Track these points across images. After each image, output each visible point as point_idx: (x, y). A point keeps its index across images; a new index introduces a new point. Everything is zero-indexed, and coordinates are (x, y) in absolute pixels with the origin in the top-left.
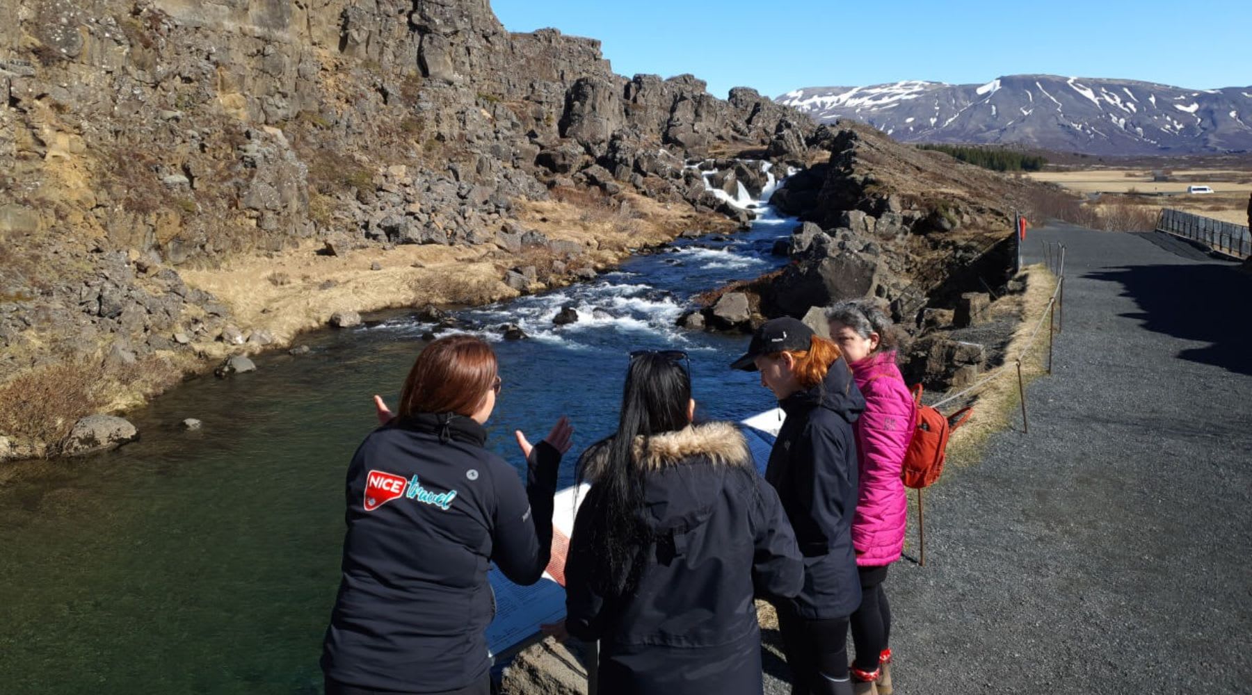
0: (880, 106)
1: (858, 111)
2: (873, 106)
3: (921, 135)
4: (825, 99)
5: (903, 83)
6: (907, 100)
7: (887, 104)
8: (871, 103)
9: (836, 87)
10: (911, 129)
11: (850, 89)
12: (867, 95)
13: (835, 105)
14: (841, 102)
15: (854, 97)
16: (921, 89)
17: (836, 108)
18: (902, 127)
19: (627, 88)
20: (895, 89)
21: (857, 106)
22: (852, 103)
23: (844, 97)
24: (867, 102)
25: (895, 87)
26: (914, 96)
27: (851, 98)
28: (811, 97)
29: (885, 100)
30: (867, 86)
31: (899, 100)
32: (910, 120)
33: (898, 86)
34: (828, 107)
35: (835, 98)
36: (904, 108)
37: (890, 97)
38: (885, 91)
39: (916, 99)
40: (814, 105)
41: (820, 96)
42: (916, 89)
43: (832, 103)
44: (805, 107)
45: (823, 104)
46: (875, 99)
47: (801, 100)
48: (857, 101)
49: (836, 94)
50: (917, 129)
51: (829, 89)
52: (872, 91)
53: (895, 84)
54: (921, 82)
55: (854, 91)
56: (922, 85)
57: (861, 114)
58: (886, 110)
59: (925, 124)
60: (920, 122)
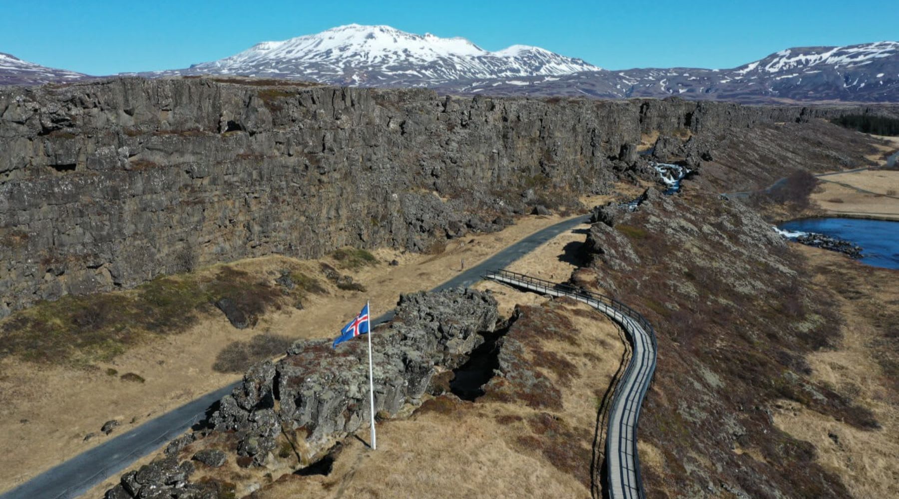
0: (855, 63)
1: (836, 67)
2: (850, 63)
3: (889, 88)
4: (809, 57)
5: (877, 43)
6: (880, 58)
7: (862, 62)
8: (849, 60)
9: (821, 47)
10: (881, 82)
11: (831, 48)
12: (845, 53)
13: (817, 62)
14: (823, 59)
15: (834, 55)
16: (893, 49)
17: (817, 65)
18: (873, 81)
19: (642, 107)
20: (870, 49)
21: (836, 63)
22: (832, 60)
23: (825, 56)
24: (845, 59)
25: (870, 47)
26: (886, 55)
27: (832, 56)
28: (797, 55)
29: (861, 58)
30: (846, 46)
31: (873, 59)
32: (880, 75)
33: (873, 46)
34: (811, 64)
35: (817, 57)
36: (877, 65)
37: (865, 55)
38: (861, 50)
39: (887, 58)
40: (799, 62)
41: (805, 54)
42: (889, 48)
43: (815, 60)
44: (792, 64)
45: (807, 61)
46: (852, 57)
47: (789, 58)
48: (836, 59)
49: (818, 53)
50: (885, 83)
51: (813, 49)
52: (851, 50)
53: (871, 44)
54: (894, 43)
55: (835, 50)
56: (895, 45)
57: (838, 70)
58: (859, 67)
59: (893, 79)
60: (890, 77)
